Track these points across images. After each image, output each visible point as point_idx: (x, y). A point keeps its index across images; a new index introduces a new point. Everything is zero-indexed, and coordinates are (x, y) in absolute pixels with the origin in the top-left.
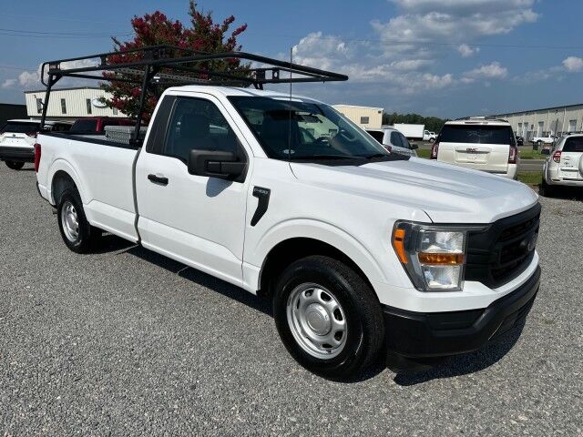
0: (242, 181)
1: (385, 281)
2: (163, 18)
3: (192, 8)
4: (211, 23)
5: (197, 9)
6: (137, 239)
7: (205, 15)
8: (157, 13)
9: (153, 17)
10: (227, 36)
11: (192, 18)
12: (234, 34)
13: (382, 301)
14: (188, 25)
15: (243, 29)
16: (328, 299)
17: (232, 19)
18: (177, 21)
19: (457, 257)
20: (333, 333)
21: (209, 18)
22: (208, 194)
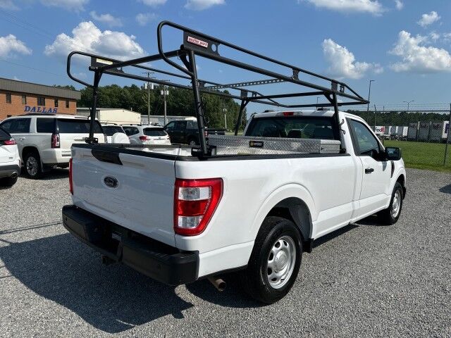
6: (350, 220)
22: (383, 170)
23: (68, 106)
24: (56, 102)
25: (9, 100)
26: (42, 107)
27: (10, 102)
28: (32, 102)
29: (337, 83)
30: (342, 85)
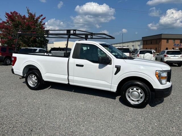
0: (111, 64)
1: (155, 83)
2: (17, 13)
3: (28, 11)
4: (35, 16)
5: (30, 12)
6: (68, 83)
7: (33, 13)
8: (15, 12)
9: (13, 13)
10: (40, 20)
11: (28, 14)
12: (42, 20)
13: (154, 88)
14: (27, 16)
15: (45, 18)
16: (138, 90)
17: (42, 15)
18: (24, 15)
19: (166, 77)
20: (140, 97)
21: (35, 15)
22: (99, 68)
27: (168, 43)
29: (70, 30)
30: (74, 30)
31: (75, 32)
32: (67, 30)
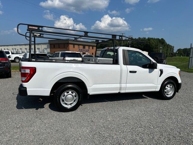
0: (157, 68)
6: (119, 91)
22: (149, 73)
23: (93, 49)
24: (89, 47)
25: (74, 47)
26: (84, 49)
27: (74, 48)
28: (81, 47)
29: (116, 36)
30: (120, 36)
31: (121, 38)
32: (112, 35)
